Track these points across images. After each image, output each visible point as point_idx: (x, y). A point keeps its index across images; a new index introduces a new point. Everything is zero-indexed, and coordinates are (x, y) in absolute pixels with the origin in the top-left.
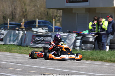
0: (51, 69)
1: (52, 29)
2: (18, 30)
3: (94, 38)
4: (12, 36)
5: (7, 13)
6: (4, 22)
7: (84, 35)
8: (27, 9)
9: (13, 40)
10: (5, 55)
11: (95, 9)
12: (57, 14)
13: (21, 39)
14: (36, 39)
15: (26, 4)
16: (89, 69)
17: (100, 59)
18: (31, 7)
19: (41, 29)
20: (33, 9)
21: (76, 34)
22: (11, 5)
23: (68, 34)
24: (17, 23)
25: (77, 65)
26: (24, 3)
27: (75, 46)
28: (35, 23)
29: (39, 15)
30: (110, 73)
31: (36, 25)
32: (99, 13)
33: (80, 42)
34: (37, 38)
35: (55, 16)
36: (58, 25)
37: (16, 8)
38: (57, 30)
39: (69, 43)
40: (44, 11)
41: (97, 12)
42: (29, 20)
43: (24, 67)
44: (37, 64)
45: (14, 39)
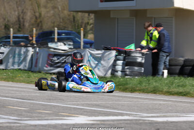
0: (74, 108)
1: (80, 42)
3: (144, 57)
4: (17, 56)
5: (11, 20)
6: (7, 34)
7: (128, 54)
8: (43, 13)
9: (18, 62)
10: (4, 86)
11: (145, 11)
12: (89, 20)
13: (30, 61)
14: (54, 60)
15: (40, 5)
16: (134, 106)
17: (152, 90)
18: (48, 10)
19: (62, 44)
20: (52, 12)
21: (115, 51)
22: (18, 7)
23: (103, 51)
24: (25, 35)
25: (116, 101)
26: (37, 4)
27: (114, 71)
28: (53, 35)
29: (61, 22)
30: (166, 112)
31: (54, 38)
32: (152, 17)
33: (123, 64)
34: (55, 58)
35: (86, 24)
36: (91, 37)
38: (88, 46)
39: (104, 66)
40: (69, 15)
41: (148, 16)
42: (45, 31)
43: (32, 105)
44: (53, 99)
45: (20, 61)
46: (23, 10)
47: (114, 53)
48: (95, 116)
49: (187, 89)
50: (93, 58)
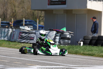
0: (34, 61)
1: (37, 27)
2: (8, 28)
3: (70, 35)
4: (3, 33)
7: (63, 32)
8: (17, 11)
9: (4, 36)
12: (41, 14)
13: (10, 36)
16: (65, 61)
18: (19, 9)
19: (27, 27)
20: (21, 10)
21: (55, 31)
22: (3, 7)
23: (49, 31)
24: (7, 22)
26: (14, 5)
27: (55, 42)
29: (26, 16)
30: (82, 64)
31: (23, 24)
32: (75, 14)
33: (59, 38)
35: (39, 17)
36: (42, 24)
38: (41, 28)
40: (31, 12)
41: (73, 13)
43: (11, 59)
44: (22, 56)
46: (6, 8)
48: (45, 66)
49: (93, 52)
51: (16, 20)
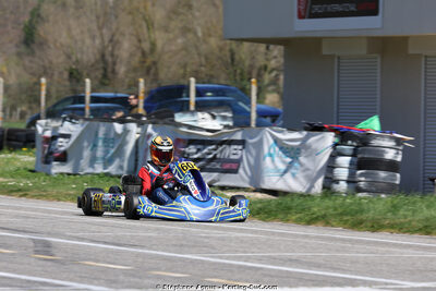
0: (240, 267)
1: (249, 113)
2: (122, 121)
3: (401, 148)
4: (100, 143)
5: (85, 58)
6: (74, 91)
7: (364, 139)
8: (159, 44)
9: (103, 158)
11: (404, 40)
12: (267, 60)
13: (131, 154)
14: (188, 155)
15: (153, 25)
16: (381, 264)
17: (421, 226)
18: (171, 36)
19: (206, 115)
20: (180, 41)
21: (333, 134)
22: (100, 28)
23: (305, 133)
24: (119, 95)
25: (338, 251)
26: (146, 21)
27: (330, 181)
28: (184, 95)
29: (202, 65)
31: (188, 102)
32: (420, 55)
33: (351, 163)
34: (192, 149)
35: (260, 69)
36: (272, 100)
37: (115, 38)
38: (268, 120)
39: (308, 169)
40: (221, 49)
41: (411, 51)
42: (163, 85)
43: (140, 260)
44: (188, 246)
45: (109, 155)
46: (113, 36)
47: (330, 138)
48: (291, 287)
50: (281, 148)
51: (154, 86)
